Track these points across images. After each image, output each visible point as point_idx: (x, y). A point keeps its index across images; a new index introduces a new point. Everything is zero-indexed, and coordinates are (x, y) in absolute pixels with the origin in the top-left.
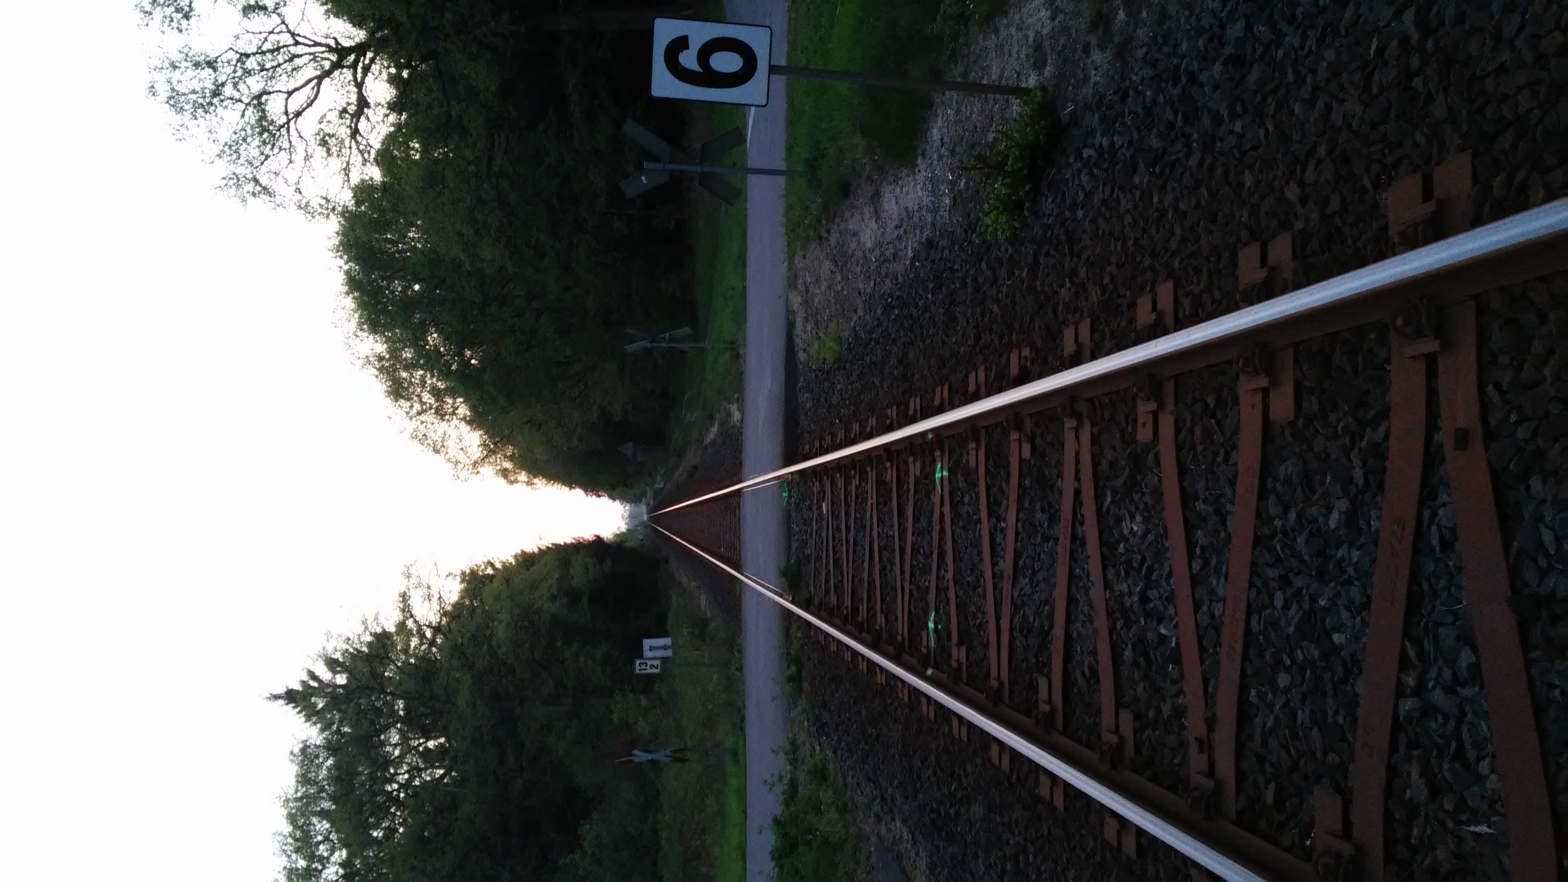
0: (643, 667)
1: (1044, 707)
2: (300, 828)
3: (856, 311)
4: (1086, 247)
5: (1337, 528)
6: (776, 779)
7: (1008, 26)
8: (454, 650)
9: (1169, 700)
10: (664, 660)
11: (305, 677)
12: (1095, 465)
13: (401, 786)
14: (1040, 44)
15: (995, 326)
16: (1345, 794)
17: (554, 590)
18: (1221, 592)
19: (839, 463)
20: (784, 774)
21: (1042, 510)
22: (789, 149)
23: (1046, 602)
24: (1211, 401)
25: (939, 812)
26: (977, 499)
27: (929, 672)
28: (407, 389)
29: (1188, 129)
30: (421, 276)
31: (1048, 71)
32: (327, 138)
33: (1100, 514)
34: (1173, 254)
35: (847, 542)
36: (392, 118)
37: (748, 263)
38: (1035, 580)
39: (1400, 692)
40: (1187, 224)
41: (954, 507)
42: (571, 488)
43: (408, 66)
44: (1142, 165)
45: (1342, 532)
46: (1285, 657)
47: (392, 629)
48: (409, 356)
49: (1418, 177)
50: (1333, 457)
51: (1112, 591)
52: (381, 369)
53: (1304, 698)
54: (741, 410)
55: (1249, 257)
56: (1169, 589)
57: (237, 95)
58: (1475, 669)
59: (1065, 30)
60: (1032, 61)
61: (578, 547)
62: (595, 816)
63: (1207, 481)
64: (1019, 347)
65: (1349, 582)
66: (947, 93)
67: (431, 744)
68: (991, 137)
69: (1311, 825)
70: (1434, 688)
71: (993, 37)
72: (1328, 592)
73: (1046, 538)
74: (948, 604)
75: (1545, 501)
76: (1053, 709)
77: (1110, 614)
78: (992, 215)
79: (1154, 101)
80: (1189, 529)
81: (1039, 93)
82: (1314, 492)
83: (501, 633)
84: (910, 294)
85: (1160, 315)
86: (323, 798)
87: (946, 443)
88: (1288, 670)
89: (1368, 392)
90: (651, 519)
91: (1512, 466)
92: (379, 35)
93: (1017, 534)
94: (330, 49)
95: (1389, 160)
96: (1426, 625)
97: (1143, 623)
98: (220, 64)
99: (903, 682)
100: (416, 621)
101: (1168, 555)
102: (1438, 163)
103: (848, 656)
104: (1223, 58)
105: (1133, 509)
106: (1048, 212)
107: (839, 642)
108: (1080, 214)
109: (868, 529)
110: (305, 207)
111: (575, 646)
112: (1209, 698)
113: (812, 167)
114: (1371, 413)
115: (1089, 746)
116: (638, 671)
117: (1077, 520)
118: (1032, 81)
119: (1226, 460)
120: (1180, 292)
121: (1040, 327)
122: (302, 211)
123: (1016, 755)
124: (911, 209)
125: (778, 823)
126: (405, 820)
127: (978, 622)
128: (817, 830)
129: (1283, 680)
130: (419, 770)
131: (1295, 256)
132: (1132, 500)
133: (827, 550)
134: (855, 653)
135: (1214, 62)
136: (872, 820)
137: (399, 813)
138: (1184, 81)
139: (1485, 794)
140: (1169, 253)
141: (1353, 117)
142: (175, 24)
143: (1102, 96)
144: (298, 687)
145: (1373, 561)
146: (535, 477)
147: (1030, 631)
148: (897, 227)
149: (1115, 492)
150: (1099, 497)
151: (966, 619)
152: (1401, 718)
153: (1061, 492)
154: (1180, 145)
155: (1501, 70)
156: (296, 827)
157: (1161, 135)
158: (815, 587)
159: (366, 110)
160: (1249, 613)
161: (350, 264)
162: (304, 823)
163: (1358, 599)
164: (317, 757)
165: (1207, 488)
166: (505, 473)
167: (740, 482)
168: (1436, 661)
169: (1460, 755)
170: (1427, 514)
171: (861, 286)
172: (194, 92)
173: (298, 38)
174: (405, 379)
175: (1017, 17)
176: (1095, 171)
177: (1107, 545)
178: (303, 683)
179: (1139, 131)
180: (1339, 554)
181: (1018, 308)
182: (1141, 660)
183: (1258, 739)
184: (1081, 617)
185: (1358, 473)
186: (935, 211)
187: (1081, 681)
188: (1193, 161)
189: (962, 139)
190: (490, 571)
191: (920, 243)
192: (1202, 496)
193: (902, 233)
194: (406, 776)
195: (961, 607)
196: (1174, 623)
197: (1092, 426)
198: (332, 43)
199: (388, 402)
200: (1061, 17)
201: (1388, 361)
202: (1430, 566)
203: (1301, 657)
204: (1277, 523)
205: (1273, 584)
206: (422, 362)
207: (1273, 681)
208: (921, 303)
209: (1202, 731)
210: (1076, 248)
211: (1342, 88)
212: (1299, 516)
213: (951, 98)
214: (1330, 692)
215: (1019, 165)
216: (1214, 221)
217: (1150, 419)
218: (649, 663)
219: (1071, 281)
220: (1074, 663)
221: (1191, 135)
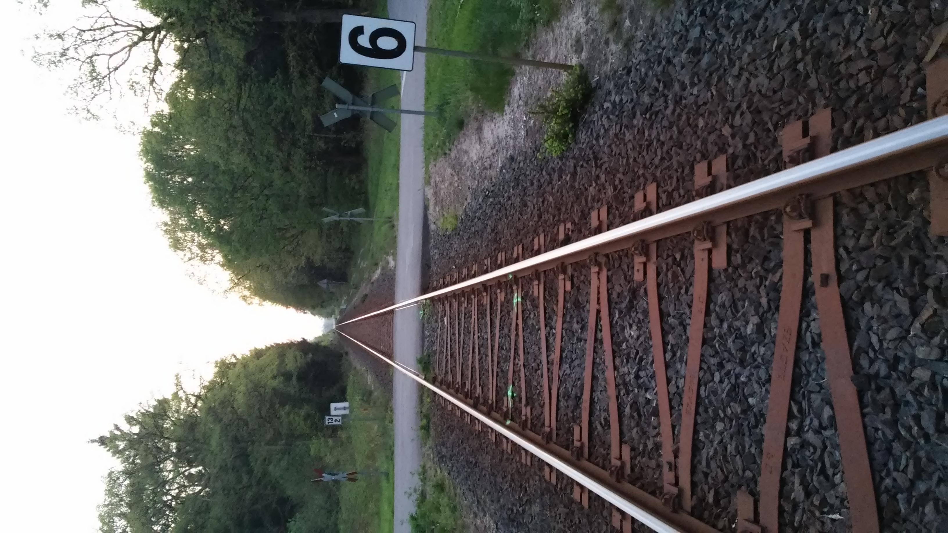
0: (330, 421)
1: (577, 444)
2: (107, 524)
3: (466, 199)
4: (604, 162)
5: (752, 334)
6: (412, 491)
7: (560, 27)
8: (210, 410)
9: (651, 439)
10: (343, 416)
11: (112, 428)
12: (609, 295)
13: (173, 497)
14: (580, 38)
15: (550, 209)
16: (755, 495)
17: (275, 372)
18: (682, 372)
19: (454, 293)
20: (417, 487)
21: (578, 322)
22: (427, 99)
23: (579, 379)
24: (678, 256)
25: (512, 511)
26: (539, 316)
27: (508, 422)
28: (182, 244)
29: (666, 92)
30: (193, 173)
31: (584, 55)
32: (134, 84)
33: (611, 326)
34: (656, 167)
35: (459, 342)
36: (178, 72)
37: (401, 169)
38: (572, 365)
39: (788, 433)
40: (665, 148)
41: (524, 321)
42: (287, 307)
43: (188, 41)
44: (638, 113)
45: (754, 336)
46: (720, 412)
47: (170, 397)
48: (184, 223)
49: (799, 124)
50: (749, 291)
51: (618, 372)
52: (166, 231)
53: (731, 438)
54: (395, 260)
55: (701, 168)
56: (652, 370)
57: (77, 56)
58: (832, 418)
59: (594, 30)
60: (574, 48)
61: (291, 345)
62: (298, 515)
63: (675, 304)
64: (564, 222)
65: (758, 367)
66: (523, 67)
67: (193, 471)
68: (549, 94)
69: (735, 516)
70: (808, 431)
71: (551, 34)
72: (746, 372)
73: (579, 340)
74: (520, 380)
75: (872, 318)
76: (582, 445)
77: (617, 386)
78: (549, 142)
79: (646, 74)
80: (664, 333)
81: (578, 68)
82: (738, 312)
83: (240, 399)
84: (499, 189)
85: (648, 205)
86: (122, 505)
87: (520, 281)
88: (722, 420)
89: (770, 251)
90: (337, 328)
91: (853, 297)
92: (170, 20)
93: (562, 337)
94: (138, 29)
95: (784, 112)
96: (804, 393)
97: (636, 391)
98: (66, 36)
99: (492, 429)
100: (184, 392)
101: (652, 350)
102: (812, 114)
103: (458, 413)
104: (687, 49)
105: (631, 322)
106: (582, 141)
107: (454, 405)
108: (601, 142)
109: (472, 334)
110: (119, 128)
111: (287, 408)
112: (675, 437)
113: (441, 109)
114: (772, 265)
115: (604, 467)
116: (327, 424)
117: (598, 328)
118: (574, 61)
119: (687, 292)
120: (660, 190)
121: (577, 211)
122: (118, 131)
123: (560, 475)
124: (500, 137)
125: (413, 518)
126: (175, 519)
127: (538, 391)
128: (437, 523)
129: (719, 426)
130: (185, 487)
131: (728, 170)
132: (630, 317)
133: (447, 347)
134: (463, 412)
135: (682, 51)
136: (472, 516)
137: (171, 515)
138: (664, 63)
139: (838, 495)
140: (654, 166)
141: (763, 86)
142: (38, 10)
143: (616, 72)
144: (108, 435)
145: (773, 354)
146: (264, 301)
147: (569, 397)
148: (492, 148)
149: (621, 312)
150: (611, 315)
151: (531, 389)
152: (789, 449)
153: (588, 311)
154: (662, 100)
155: (849, 59)
156: (104, 524)
157: (650, 95)
158: (439, 370)
159: (159, 67)
160: (699, 386)
161: (147, 164)
162: (109, 522)
163: (764, 377)
164: (118, 478)
165: (675, 309)
166: (244, 298)
167: (393, 304)
168: (809, 414)
169: (823, 471)
170: (804, 325)
171: (470, 185)
172: (49, 53)
173: (116, 21)
174: (181, 238)
175: (566, 22)
176: (611, 116)
177: (616, 344)
178: (111, 432)
179: (637, 93)
180: (753, 350)
181: (564, 198)
182: (635, 414)
183: (704, 463)
184: (600, 388)
185: (764, 301)
186: (515, 138)
187: (599, 427)
188: (669, 112)
189: (532, 95)
190: (234, 360)
191: (506, 158)
192: (672, 314)
193: (495, 151)
194: (177, 491)
195: (528, 383)
196: (655, 391)
197: (608, 271)
198: (139, 25)
199: (171, 251)
200: (591, 23)
201: (782, 233)
202: (805, 357)
203: (730, 412)
204: (716, 330)
205: (713, 368)
206: (192, 227)
207: (713, 427)
208: (506, 195)
209: (671, 458)
210: (599, 162)
211: (756, 69)
212: (730, 327)
213: (526, 70)
214: (747, 434)
215: (566, 111)
216: (681, 148)
217: (642, 266)
218: (334, 418)
219: (596, 182)
220: (595, 416)
221: (668, 96)
